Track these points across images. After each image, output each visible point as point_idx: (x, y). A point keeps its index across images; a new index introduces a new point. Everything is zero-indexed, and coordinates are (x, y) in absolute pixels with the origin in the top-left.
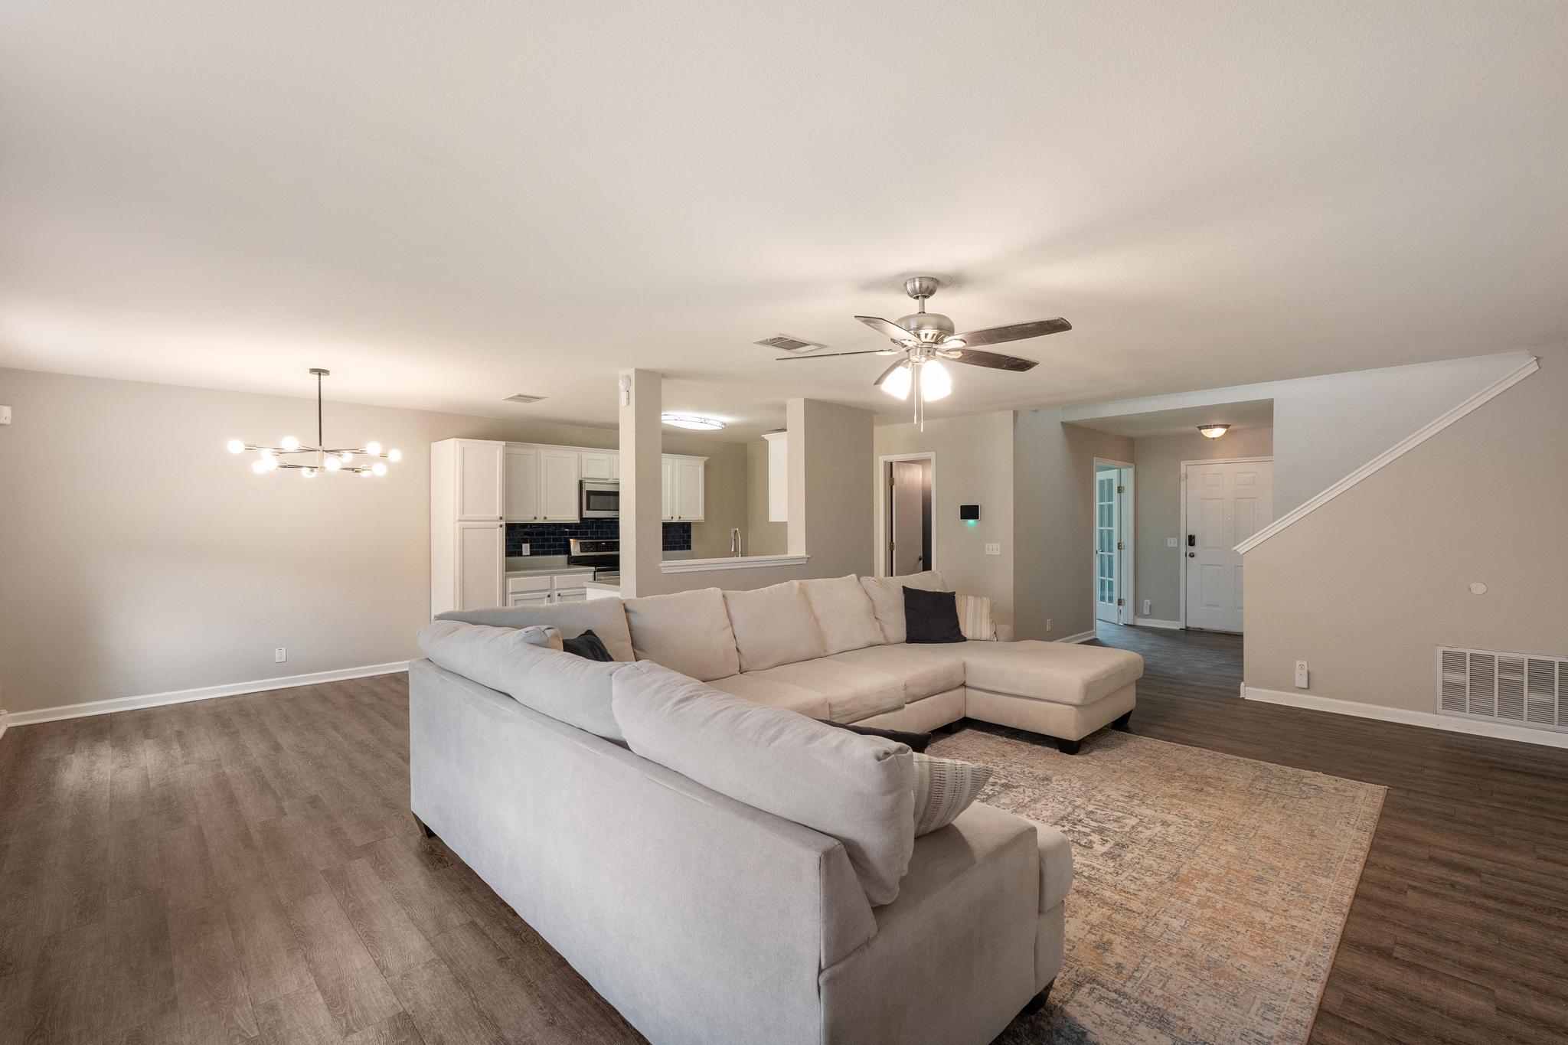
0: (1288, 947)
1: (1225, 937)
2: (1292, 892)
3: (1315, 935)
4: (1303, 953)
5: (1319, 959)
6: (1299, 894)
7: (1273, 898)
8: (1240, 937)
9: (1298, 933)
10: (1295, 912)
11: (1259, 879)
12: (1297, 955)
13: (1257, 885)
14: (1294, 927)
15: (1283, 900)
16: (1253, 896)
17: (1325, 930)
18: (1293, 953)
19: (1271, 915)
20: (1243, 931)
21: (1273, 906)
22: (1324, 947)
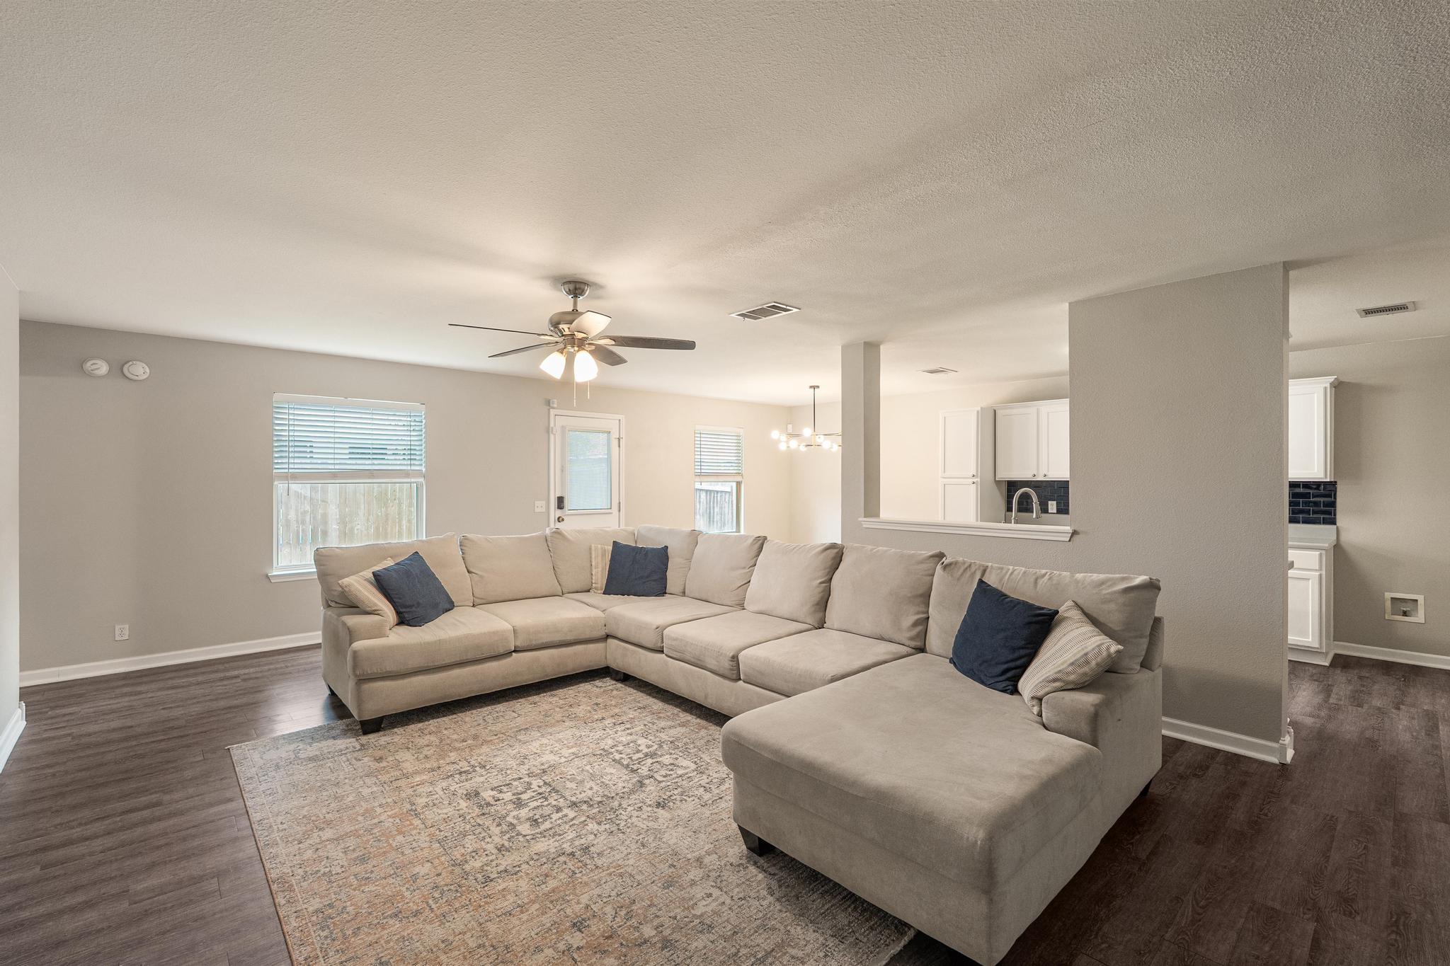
0: (291, 827)
1: (332, 805)
2: (328, 870)
3: (281, 848)
4: (279, 830)
5: (267, 834)
6: (322, 872)
7: (335, 852)
8: (324, 811)
9: (294, 840)
10: (309, 854)
11: (363, 860)
12: (281, 827)
13: (358, 854)
14: (300, 843)
15: (327, 858)
16: (351, 843)
17: (277, 856)
18: (285, 826)
19: (323, 839)
20: (327, 816)
21: (329, 846)
22: (268, 844)
